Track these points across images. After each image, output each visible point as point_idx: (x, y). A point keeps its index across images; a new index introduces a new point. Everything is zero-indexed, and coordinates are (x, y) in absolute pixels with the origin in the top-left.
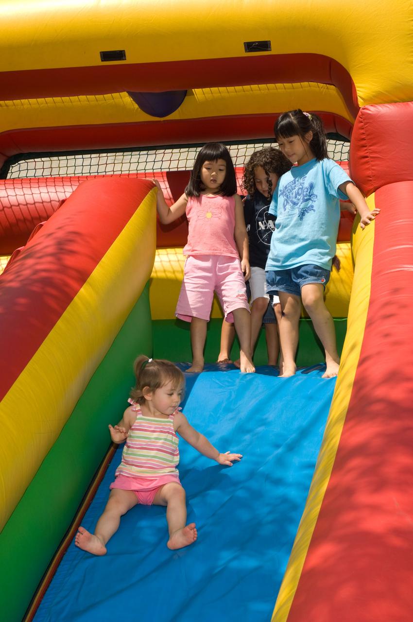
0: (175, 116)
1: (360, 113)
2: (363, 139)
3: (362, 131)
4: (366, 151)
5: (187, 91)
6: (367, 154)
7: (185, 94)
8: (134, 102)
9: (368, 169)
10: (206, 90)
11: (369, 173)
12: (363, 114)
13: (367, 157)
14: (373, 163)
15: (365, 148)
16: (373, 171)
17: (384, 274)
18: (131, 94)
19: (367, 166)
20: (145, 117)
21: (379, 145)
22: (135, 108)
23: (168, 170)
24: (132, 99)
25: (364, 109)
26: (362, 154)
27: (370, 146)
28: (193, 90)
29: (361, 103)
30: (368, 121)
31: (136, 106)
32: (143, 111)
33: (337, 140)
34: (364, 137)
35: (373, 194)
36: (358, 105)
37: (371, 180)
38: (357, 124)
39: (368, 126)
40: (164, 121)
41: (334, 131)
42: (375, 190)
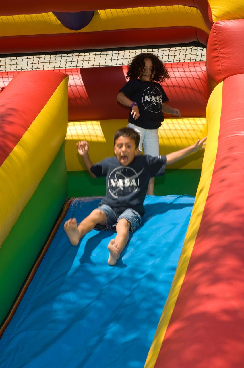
0: (86, 29)
1: (213, 26)
2: (216, 44)
3: (215, 39)
4: (218, 53)
5: (94, 11)
6: (218, 55)
7: (93, 13)
8: (57, 20)
9: (219, 65)
10: (108, 11)
11: (219, 68)
12: (216, 27)
13: (218, 57)
14: (222, 61)
15: (217, 51)
16: (222, 67)
17: (227, 138)
18: (55, 14)
19: (218, 63)
20: (66, 30)
21: (226, 49)
22: (58, 24)
23: (81, 67)
24: (56, 18)
25: (216, 23)
26: (215, 54)
27: (221, 49)
28: (99, 11)
29: (214, 19)
30: (219, 32)
31: (59, 22)
32: (64, 26)
33: (198, 47)
34: (217, 43)
35: (222, 82)
36: (212, 21)
37: (221, 73)
38: (211, 34)
39: (219, 35)
40: (79, 33)
41: (196, 40)
42: (223, 79)
